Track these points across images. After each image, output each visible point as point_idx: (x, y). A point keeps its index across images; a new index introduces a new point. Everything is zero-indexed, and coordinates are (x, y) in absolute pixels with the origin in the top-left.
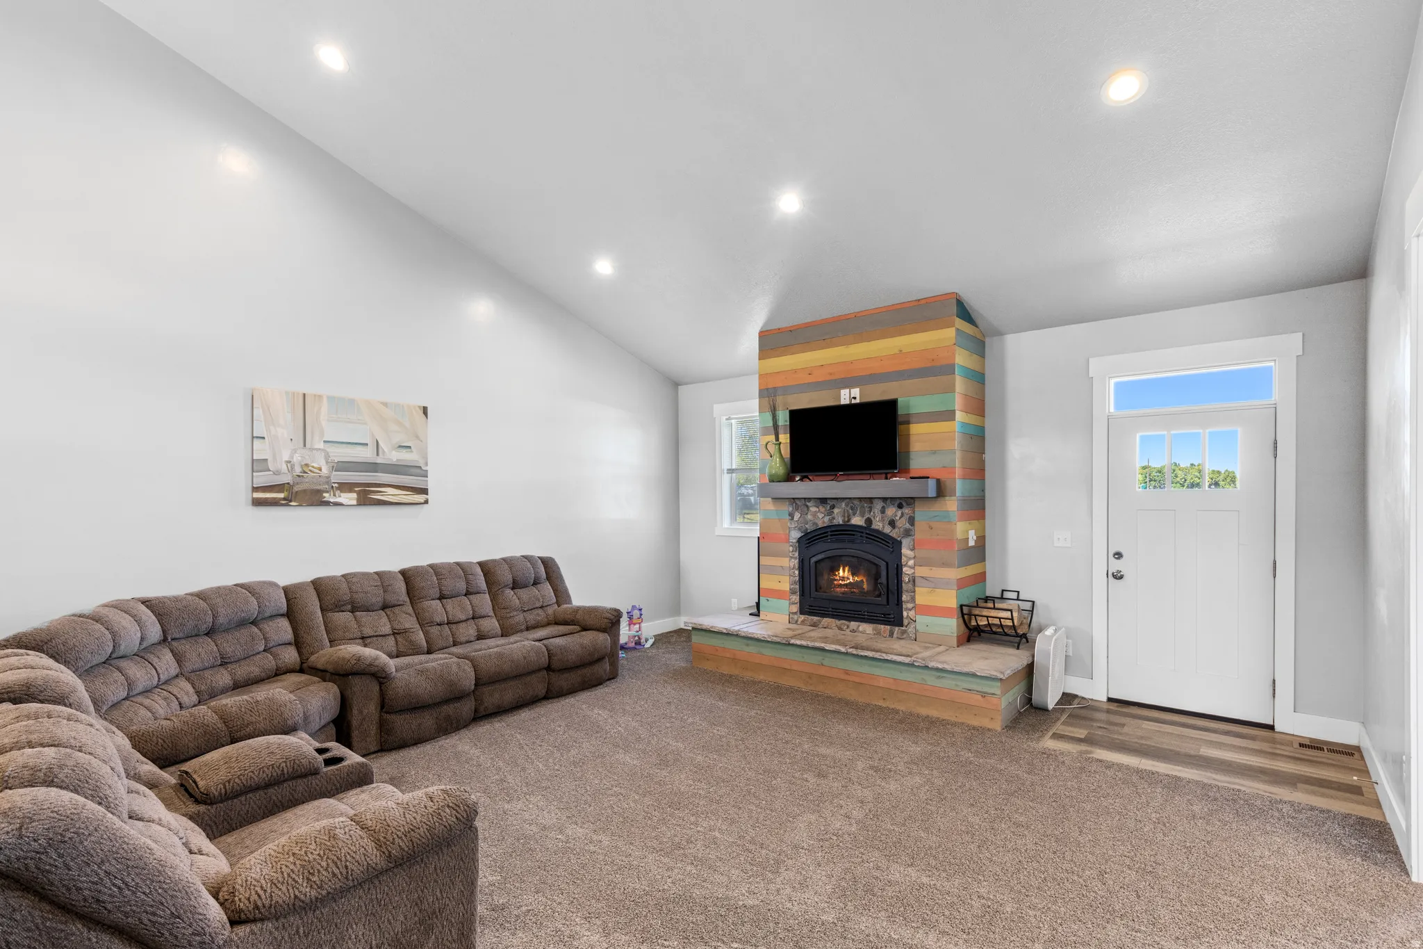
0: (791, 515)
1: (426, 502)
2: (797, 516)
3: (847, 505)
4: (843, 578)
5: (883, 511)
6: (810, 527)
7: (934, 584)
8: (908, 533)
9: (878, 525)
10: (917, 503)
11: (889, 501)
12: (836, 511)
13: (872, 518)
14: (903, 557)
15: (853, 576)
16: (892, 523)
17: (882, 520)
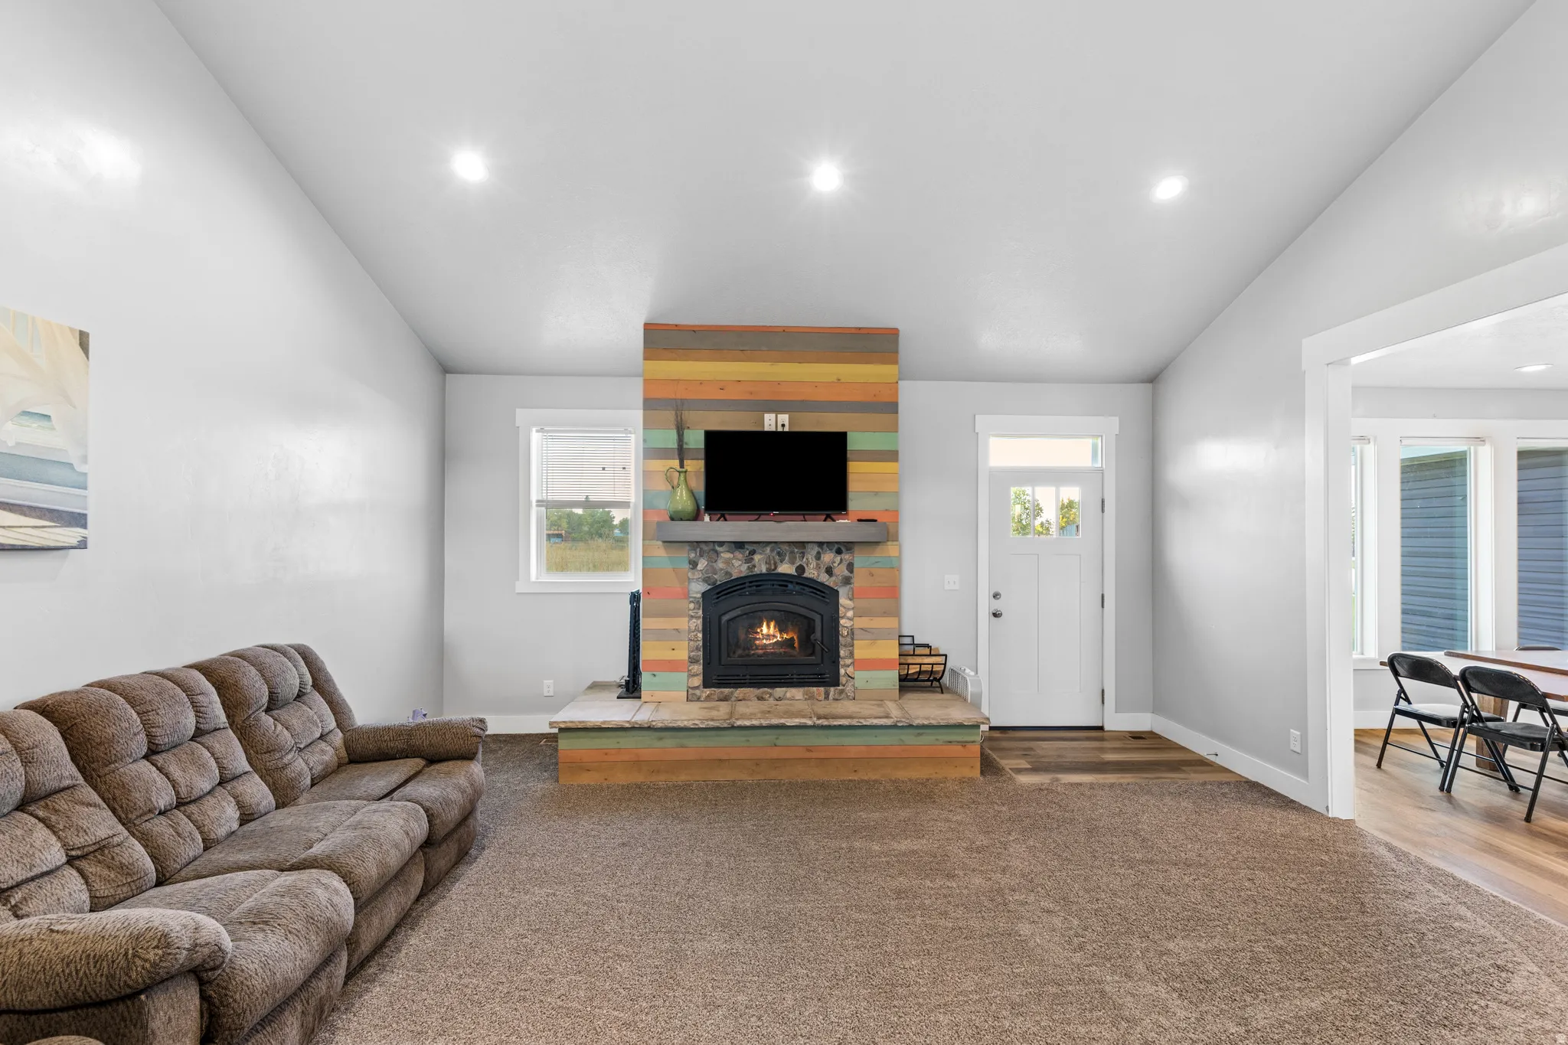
0: (694, 564)
1: (83, 545)
2: (702, 564)
3: (772, 550)
4: (768, 635)
5: (818, 557)
6: (720, 578)
7: (874, 635)
8: (847, 581)
9: (811, 573)
10: (856, 549)
11: (825, 546)
12: (757, 557)
13: (805, 565)
14: (841, 608)
15: (781, 634)
16: (829, 571)
17: (818, 567)
